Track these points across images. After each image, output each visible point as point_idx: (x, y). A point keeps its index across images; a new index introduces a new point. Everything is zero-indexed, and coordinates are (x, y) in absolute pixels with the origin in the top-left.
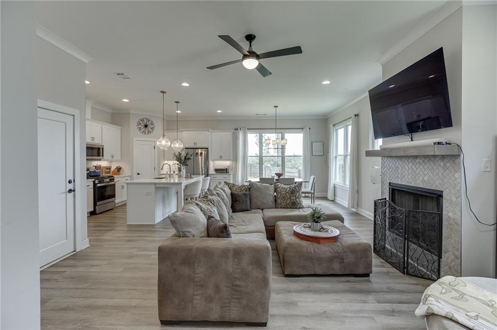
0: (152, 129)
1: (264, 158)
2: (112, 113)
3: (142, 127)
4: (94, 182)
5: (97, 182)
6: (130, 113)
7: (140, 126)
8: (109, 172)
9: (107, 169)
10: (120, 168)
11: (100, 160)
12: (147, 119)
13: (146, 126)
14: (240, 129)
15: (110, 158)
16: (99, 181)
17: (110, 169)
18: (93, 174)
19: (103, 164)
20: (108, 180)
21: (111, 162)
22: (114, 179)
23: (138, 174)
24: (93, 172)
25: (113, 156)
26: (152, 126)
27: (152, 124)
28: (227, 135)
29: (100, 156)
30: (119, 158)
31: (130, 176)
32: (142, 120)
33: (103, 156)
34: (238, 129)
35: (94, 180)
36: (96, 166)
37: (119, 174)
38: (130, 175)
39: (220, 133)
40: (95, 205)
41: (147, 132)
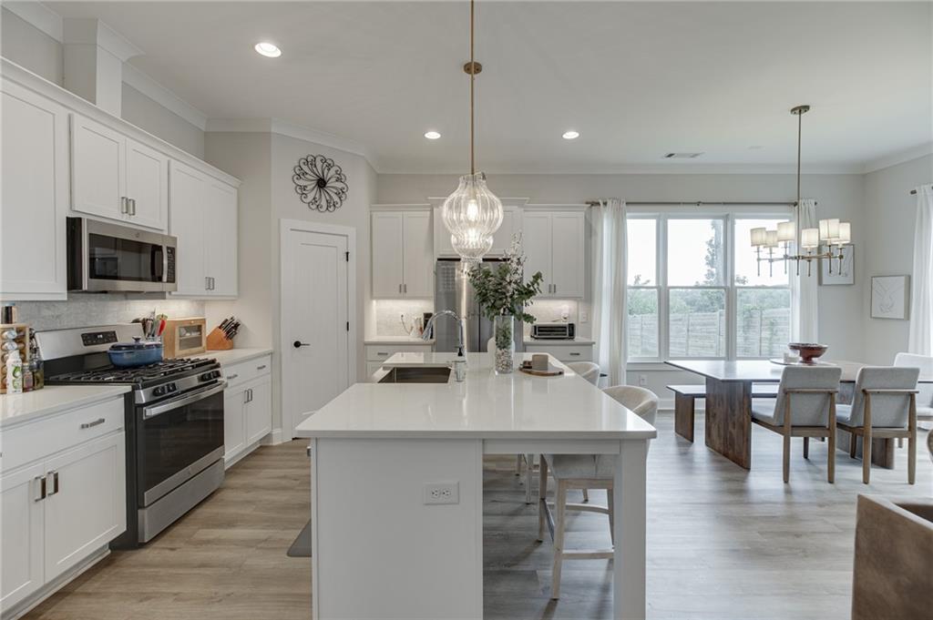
0: (341, 193)
1: (671, 290)
2: (206, 134)
3: (311, 185)
4: (129, 398)
5: (142, 396)
6: (270, 133)
7: (302, 183)
8: (197, 342)
9: (189, 329)
10: (237, 326)
11: (160, 295)
12: (324, 161)
13: (321, 183)
14: (605, 204)
15: (201, 290)
16: (155, 393)
17: (199, 329)
18: (126, 358)
19: (174, 310)
20: (194, 380)
21: (202, 303)
22: (218, 375)
23: (297, 344)
24: (129, 347)
25: (210, 283)
26: (339, 185)
27: (338, 180)
28: (571, 220)
29: (160, 279)
30: (232, 290)
31: (271, 353)
32: (311, 162)
33: (172, 279)
34: (598, 204)
35: (128, 388)
36: (144, 322)
37: (232, 347)
38: (270, 348)
39: (549, 214)
40: (134, 503)
41: (324, 203)
